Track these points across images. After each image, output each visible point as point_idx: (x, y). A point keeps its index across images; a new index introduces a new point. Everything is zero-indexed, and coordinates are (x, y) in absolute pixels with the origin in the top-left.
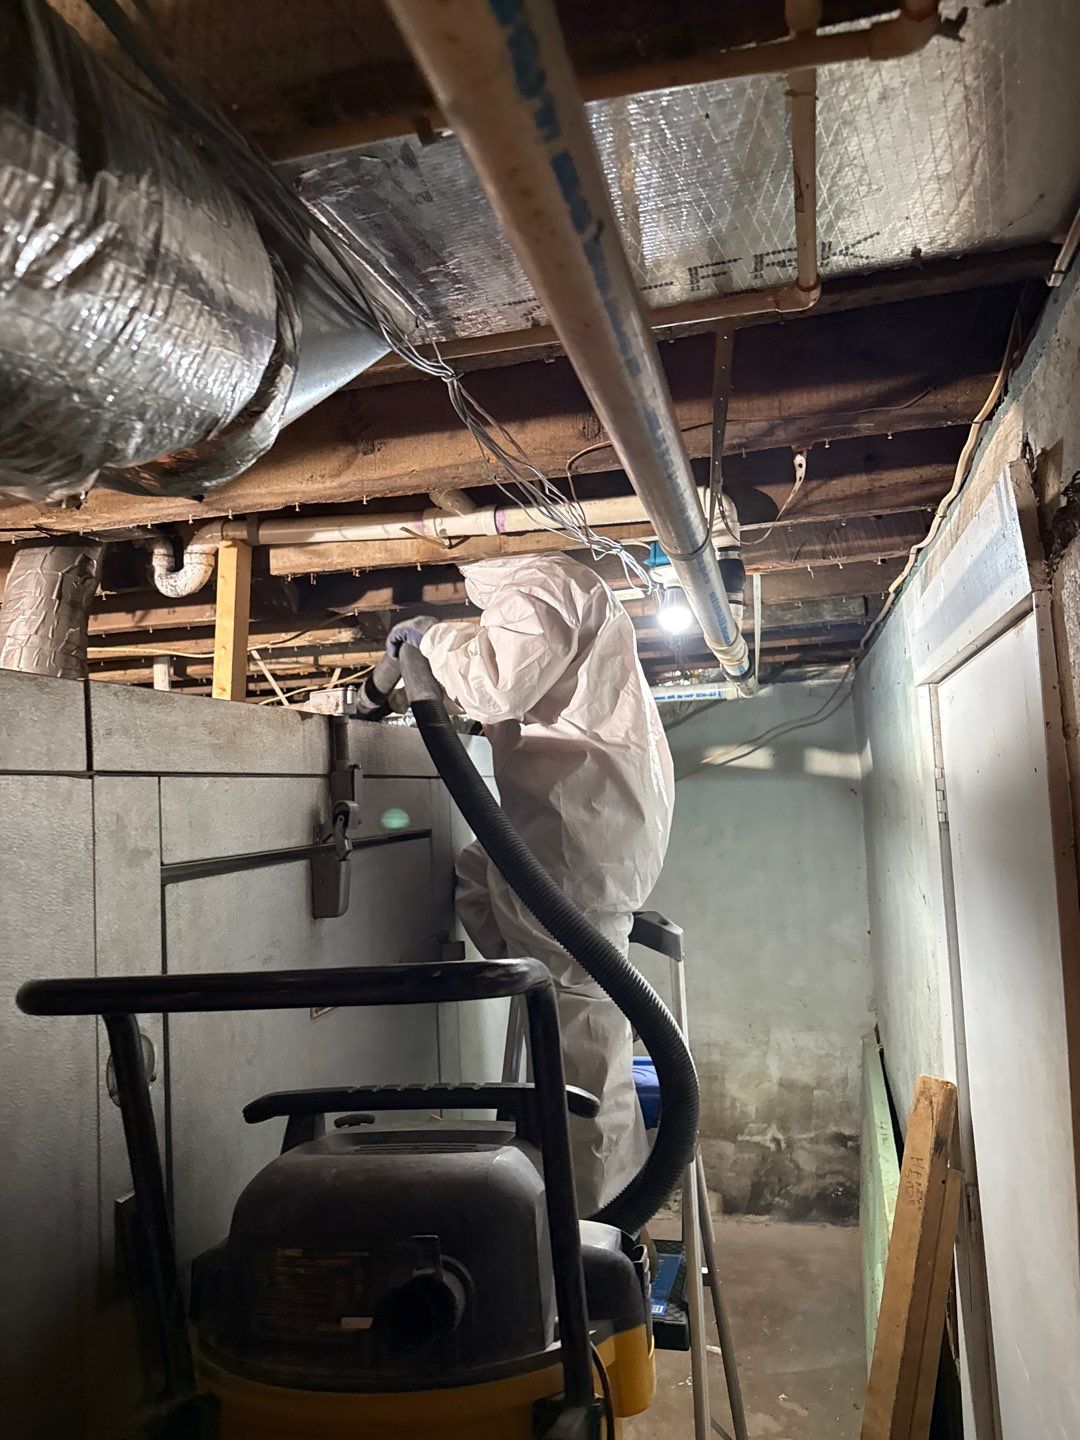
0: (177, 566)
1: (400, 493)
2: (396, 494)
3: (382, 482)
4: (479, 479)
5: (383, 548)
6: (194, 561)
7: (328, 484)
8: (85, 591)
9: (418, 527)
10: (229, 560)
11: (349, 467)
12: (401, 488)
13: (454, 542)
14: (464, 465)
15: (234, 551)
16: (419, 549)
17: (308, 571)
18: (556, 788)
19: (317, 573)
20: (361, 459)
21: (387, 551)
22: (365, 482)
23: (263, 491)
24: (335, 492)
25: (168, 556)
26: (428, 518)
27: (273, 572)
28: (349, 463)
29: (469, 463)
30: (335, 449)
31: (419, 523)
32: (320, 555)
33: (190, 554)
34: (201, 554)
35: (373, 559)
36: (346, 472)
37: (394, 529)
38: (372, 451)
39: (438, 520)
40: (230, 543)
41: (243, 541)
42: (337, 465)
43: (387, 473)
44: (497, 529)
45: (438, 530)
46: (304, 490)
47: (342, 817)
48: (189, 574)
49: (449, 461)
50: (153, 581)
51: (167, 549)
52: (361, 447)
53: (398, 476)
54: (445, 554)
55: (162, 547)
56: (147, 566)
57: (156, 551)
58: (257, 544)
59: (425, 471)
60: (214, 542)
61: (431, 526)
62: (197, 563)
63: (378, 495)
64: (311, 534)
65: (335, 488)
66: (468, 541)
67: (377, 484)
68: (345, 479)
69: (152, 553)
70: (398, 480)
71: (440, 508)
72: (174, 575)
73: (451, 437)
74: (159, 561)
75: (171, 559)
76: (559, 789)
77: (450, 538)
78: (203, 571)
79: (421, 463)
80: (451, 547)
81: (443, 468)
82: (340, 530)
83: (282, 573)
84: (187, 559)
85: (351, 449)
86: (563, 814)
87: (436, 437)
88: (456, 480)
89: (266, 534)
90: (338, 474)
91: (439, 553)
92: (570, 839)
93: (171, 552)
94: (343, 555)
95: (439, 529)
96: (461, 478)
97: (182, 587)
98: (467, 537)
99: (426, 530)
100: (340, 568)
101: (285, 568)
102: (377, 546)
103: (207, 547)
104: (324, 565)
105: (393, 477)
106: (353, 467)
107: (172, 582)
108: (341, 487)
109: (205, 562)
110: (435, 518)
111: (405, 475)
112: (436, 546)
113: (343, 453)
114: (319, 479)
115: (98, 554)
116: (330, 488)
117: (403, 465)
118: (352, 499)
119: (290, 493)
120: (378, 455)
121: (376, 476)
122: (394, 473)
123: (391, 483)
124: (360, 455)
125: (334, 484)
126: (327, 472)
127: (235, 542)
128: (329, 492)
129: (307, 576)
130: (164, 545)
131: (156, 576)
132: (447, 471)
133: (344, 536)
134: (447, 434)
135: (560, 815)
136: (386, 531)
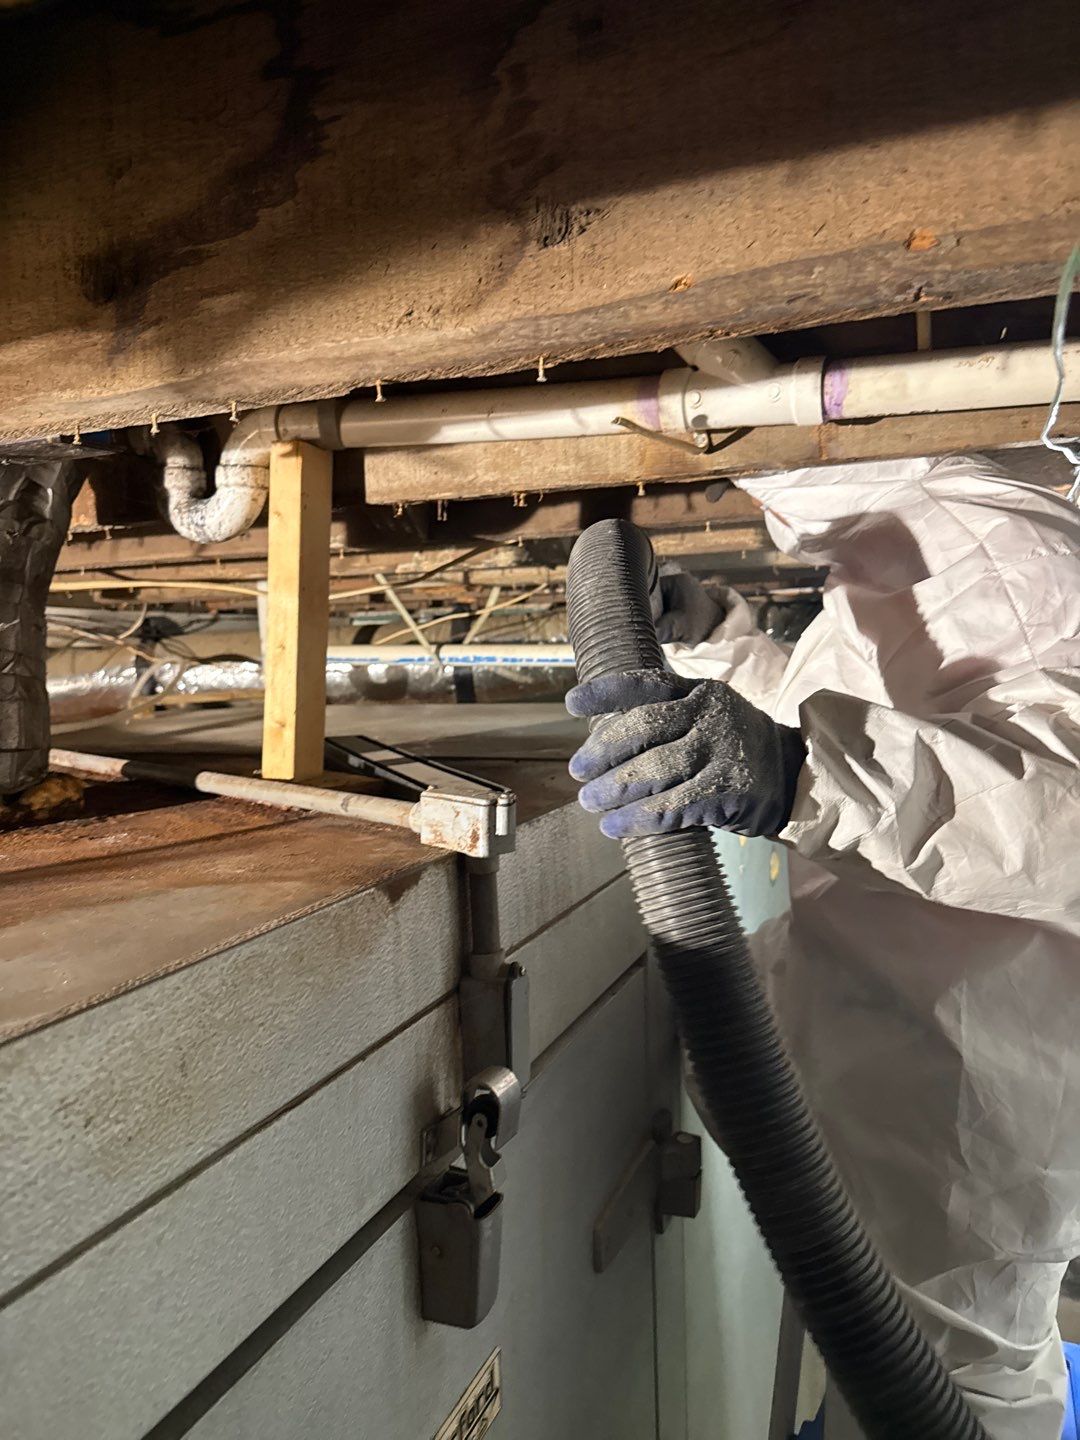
0: (205, 491)
1: (633, 348)
2: (621, 351)
3: (590, 319)
4: (867, 301)
5: (571, 452)
6: (232, 480)
7: (449, 331)
8: (29, 546)
9: (647, 412)
10: (287, 480)
11: (502, 282)
12: (639, 333)
13: (717, 439)
14: (827, 260)
15: (296, 463)
16: (643, 454)
17: (431, 497)
18: (955, 992)
19: (451, 502)
20: (535, 260)
21: (579, 458)
22: (544, 322)
23: (297, 354)
24: (468, 351)
25: (192, 469)
26: (669, 393)
27: (372, 498)
28: (502, 271)
29: (847, 255)
30: (467, 236)
31: (648, 404)
32: (454, 466)
33: (225, 466)
34: (244, 466)
35: (552, 475)
36: (495, 298)
37: (599, 416)
38: (565, 233)
39: (692, 397)
40: (288, 448)
41: (311, 442)
42: (471, 276)
43: (605, 293)
44: (824, 412)
45: (690, 417)
46: (392, 348)
47: (483, 1118)
48: (224, 505)
49: (784, 252)
50: (168, 516)
51: (191, 458)
52: (534, 227)
53: (631, 300)
54: (697, 465)
55: (180, 453)
56: (159, 489)
57: (170, 461)
58: (338, 448)
59: (710, 284)
60: (265, 445)
61: (675, 409)
62: (237, 484)
63: (575, 356)
64: (434, 429)
65: (467, 341)
66: (748, 436)
67: (575, 325)
68: (491, 315)
69: (163, 465)
70: (633, 313)
71: (695, 368)
72: (201, 506)
73: (792, 180)
74: (176, 480)
75: (196, 475)
76: (961, 994)
77: (709, 432)
78: (248, 499)
79: (701, 262)
80: (711, 449)
81: (764, 273)
82: (488, 420)
83: (387, 501)
84: (220, 476)
85: (507, 233)
86: (966, 1053)
87: (745, 181)
88: (798, 305)
89: (354, 429)
90: (476, 302)
91: (683, 463)
92: (976, 1111)
93: (199, 461)
94: (495, 466)
95: (691, 415)
96: (815, 299)
97: (214, 528)
98: (744, 431)
99: (663, 419)
100: (489, 492)
101: (391, 491)
102: (560, 450)
103: (252, 454)
104: (462, 487)
105: (619, 304)
106: (515, 281)
107: (197, 517)
108: (484, 337)
109: (251, 482)
110: (684, 392)
111: (650, 296)
112: (677, 450)
113: (489, 245)
114: (427, 318)
115: (55, 476)
116: (455, 342)
117: (648, 269)
118: (509, 369)
119: (357, 358)
120: (581, 244)
121: (574, 303)
122: (624, 293)
123: (612, 321)
124: (532, 247)
125: (465, 330)
126: (448, 298)
127: (300, 446)
128: (452, 351)
129: (432, 504)
130: (184, 450)
131: (172, 506)
132: (777, 280)
133: (496, 433)
134: (779, 172)
135: (959, 1056)
136: (580, 422)
